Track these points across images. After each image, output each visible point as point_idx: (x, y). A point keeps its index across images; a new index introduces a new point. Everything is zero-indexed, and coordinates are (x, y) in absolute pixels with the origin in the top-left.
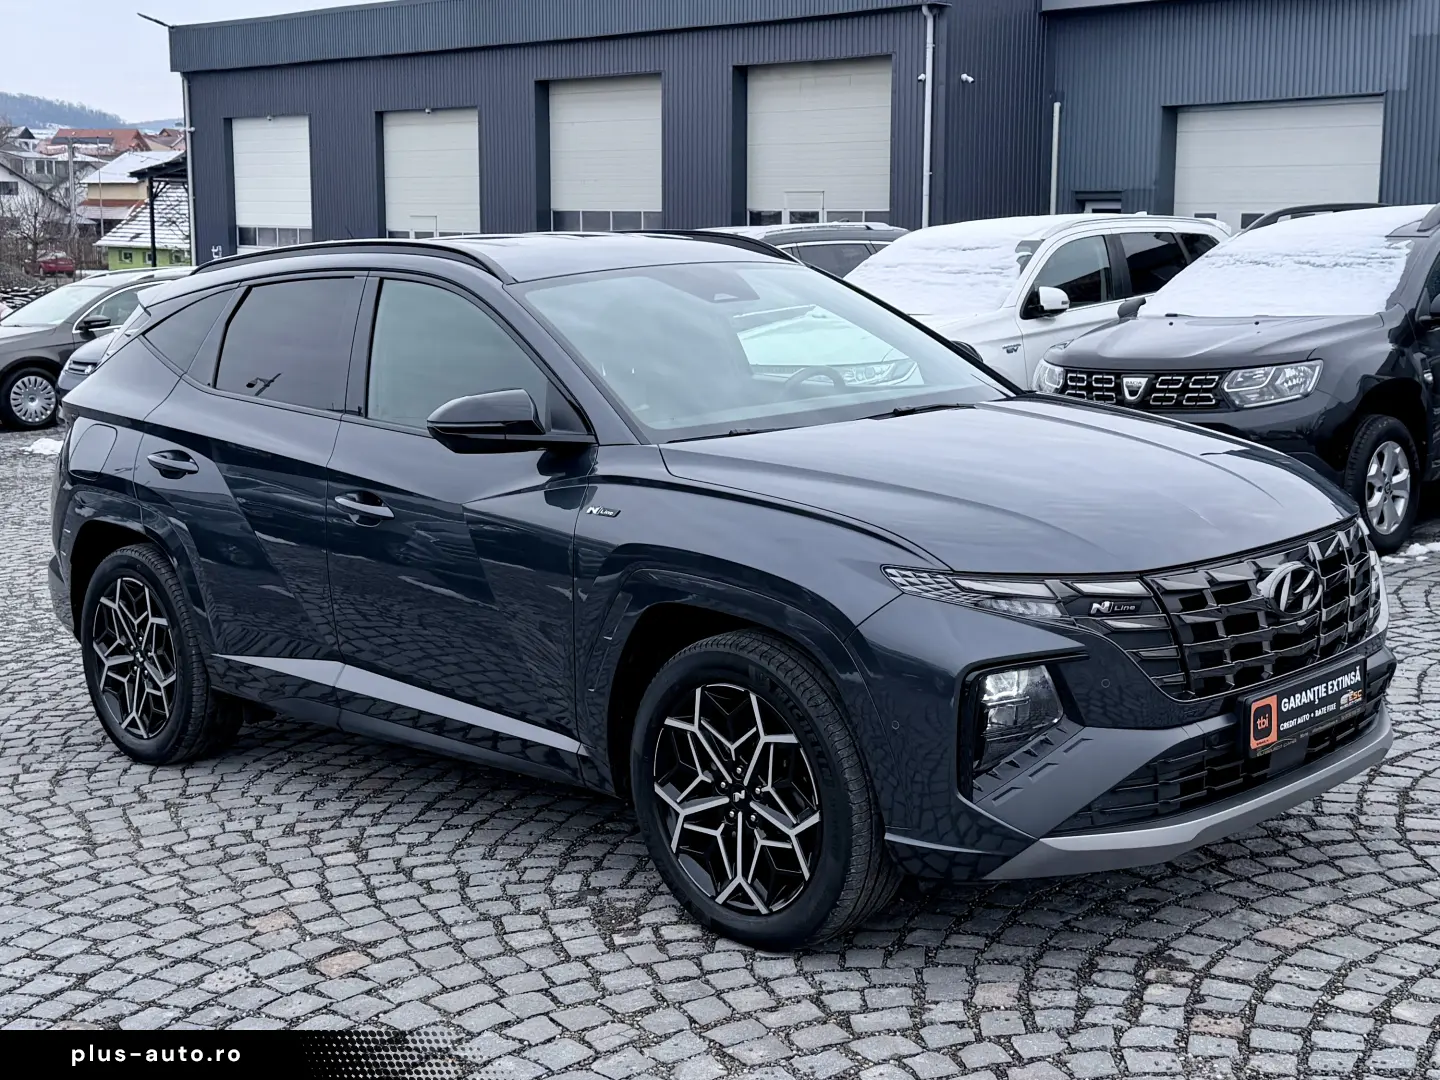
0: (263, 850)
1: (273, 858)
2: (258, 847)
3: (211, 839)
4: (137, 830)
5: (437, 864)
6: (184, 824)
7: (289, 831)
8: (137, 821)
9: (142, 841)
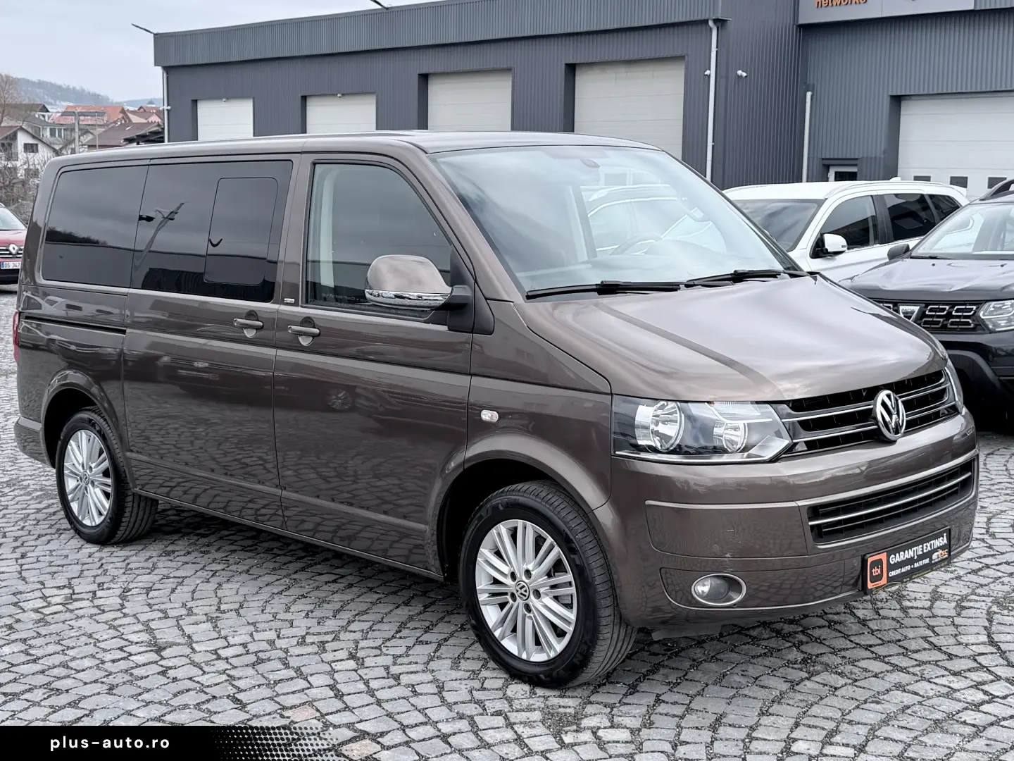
5: (417, 672)
7: (302, 642)
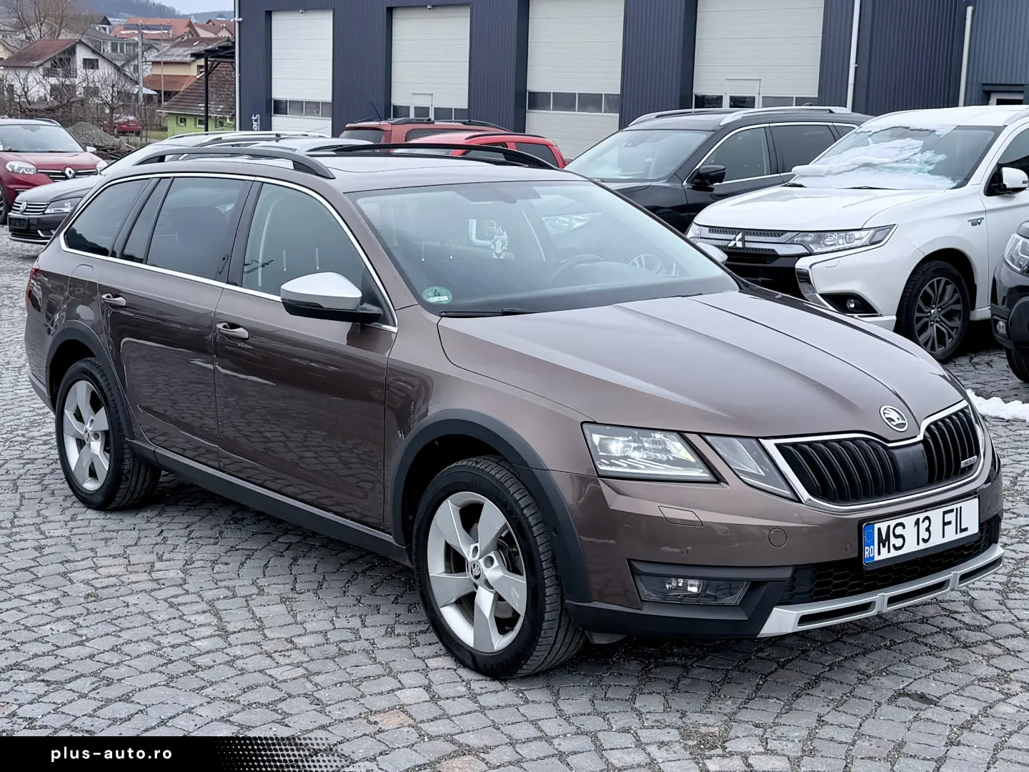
0: (371, 647)
1: (382, 656)
2: (366, 645)
3: (325, 633)
4: (260, 620)
6: (299, 618)
7: (391, 631)
8: (259, 612)
9: (266, 632)
